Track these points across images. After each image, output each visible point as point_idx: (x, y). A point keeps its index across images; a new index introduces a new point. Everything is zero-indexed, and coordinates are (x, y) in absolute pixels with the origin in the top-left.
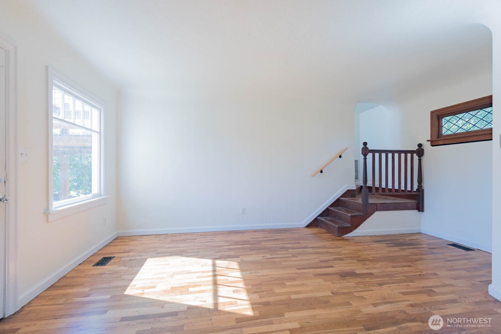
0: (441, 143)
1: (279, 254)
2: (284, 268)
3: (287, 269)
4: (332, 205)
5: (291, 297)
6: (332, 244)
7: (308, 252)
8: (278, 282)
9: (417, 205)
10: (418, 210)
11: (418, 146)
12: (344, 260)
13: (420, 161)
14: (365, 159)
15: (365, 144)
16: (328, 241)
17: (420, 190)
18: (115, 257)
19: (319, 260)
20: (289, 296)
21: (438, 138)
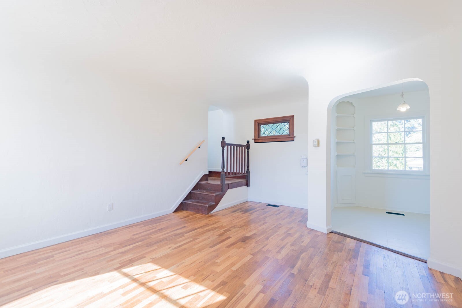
0: (261, 141)
1: (180, 241)
2: (200, 250)
3: (203, 251)
4: (194, 189)
5: (233, 270)
6: (209, 221)
7: (201, 232)
8: (209, 263)
9: (246, 182)
10: (247, 186)
11: (247, 142)
12: (231, 230)
13: (248, 152)
14: (223, 150)
15: (223, 138)
16: (204, 219)
17: (248, 172)
19: (217, 236)
20: (230, 269)
21: (258, 138)
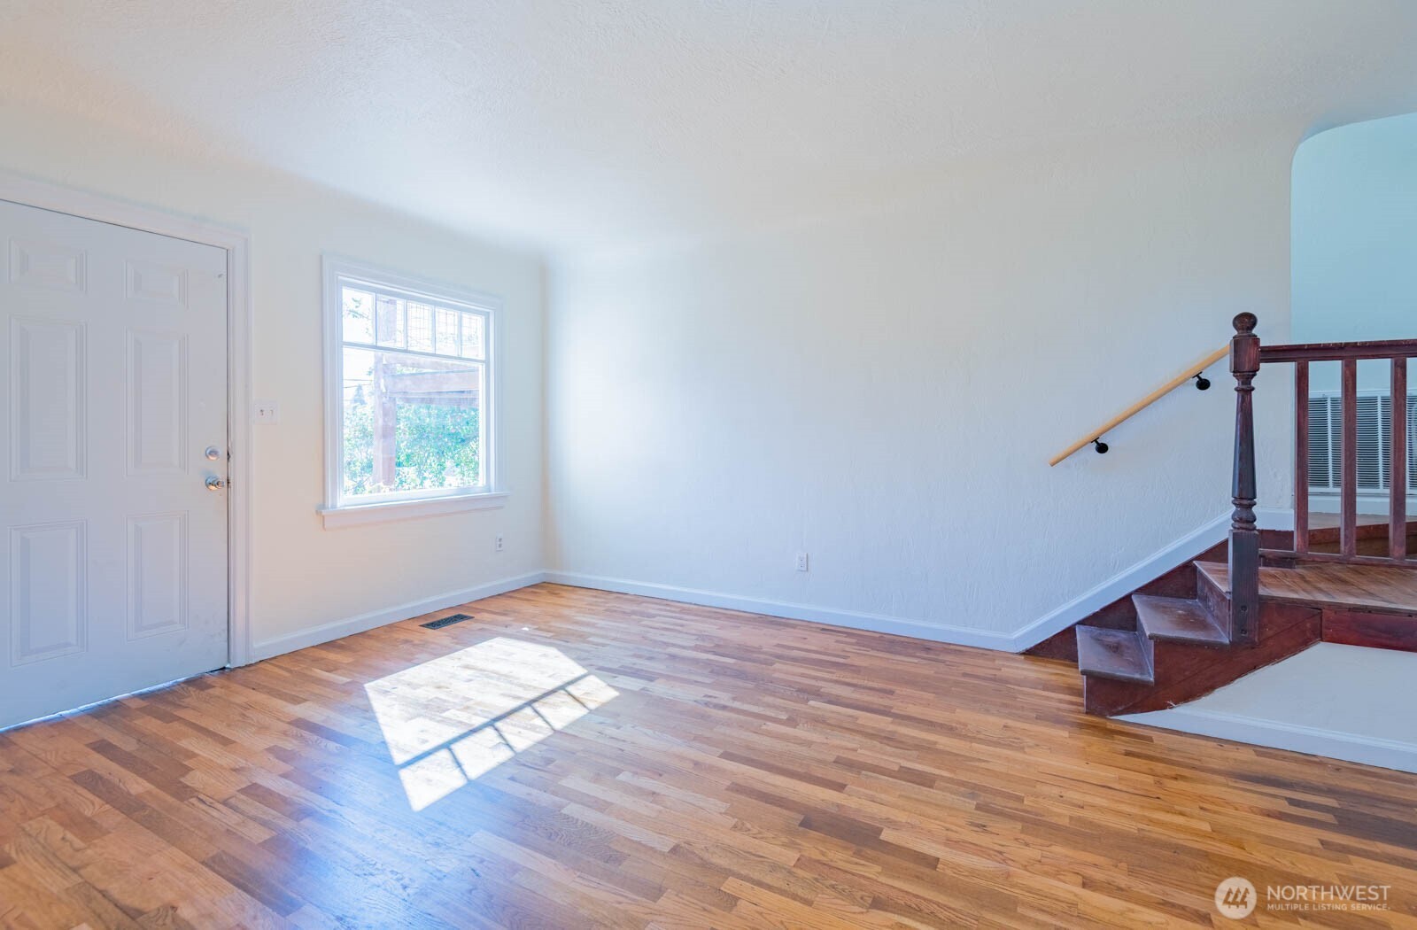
1: (756, 704)
3: (697, 745)
8: (614, 764)
12: (931, 787)
14: (1245, 393)
15: (1246, 322)
18: (472, 617)
19: (838, 757)
